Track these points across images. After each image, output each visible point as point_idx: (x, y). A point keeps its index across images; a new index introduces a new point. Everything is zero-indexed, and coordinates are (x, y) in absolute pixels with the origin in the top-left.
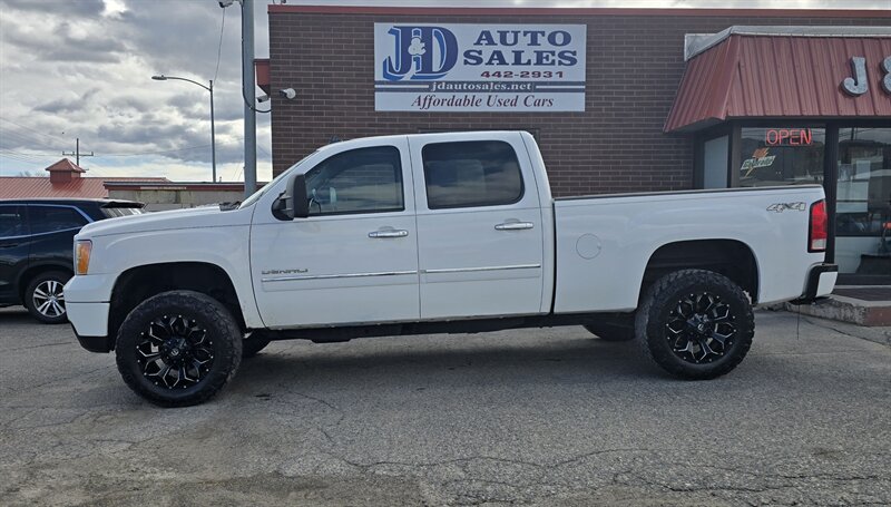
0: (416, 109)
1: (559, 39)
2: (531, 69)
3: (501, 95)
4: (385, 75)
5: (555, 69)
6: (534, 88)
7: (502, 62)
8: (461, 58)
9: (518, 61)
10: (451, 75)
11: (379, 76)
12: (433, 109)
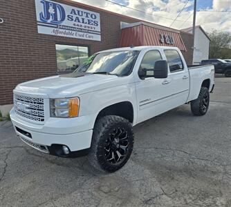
0: (53, 34)
1: (93, 16)
2: (87, 25)
3: (79, 33)
4: (41, 19)
5: (93, 26)
6: (88, 32)
7: (79, 21)
8: (66, 17)
9: (83, 22)
10: (64, 23)
11: (38, 19)
12: (59, 35)
